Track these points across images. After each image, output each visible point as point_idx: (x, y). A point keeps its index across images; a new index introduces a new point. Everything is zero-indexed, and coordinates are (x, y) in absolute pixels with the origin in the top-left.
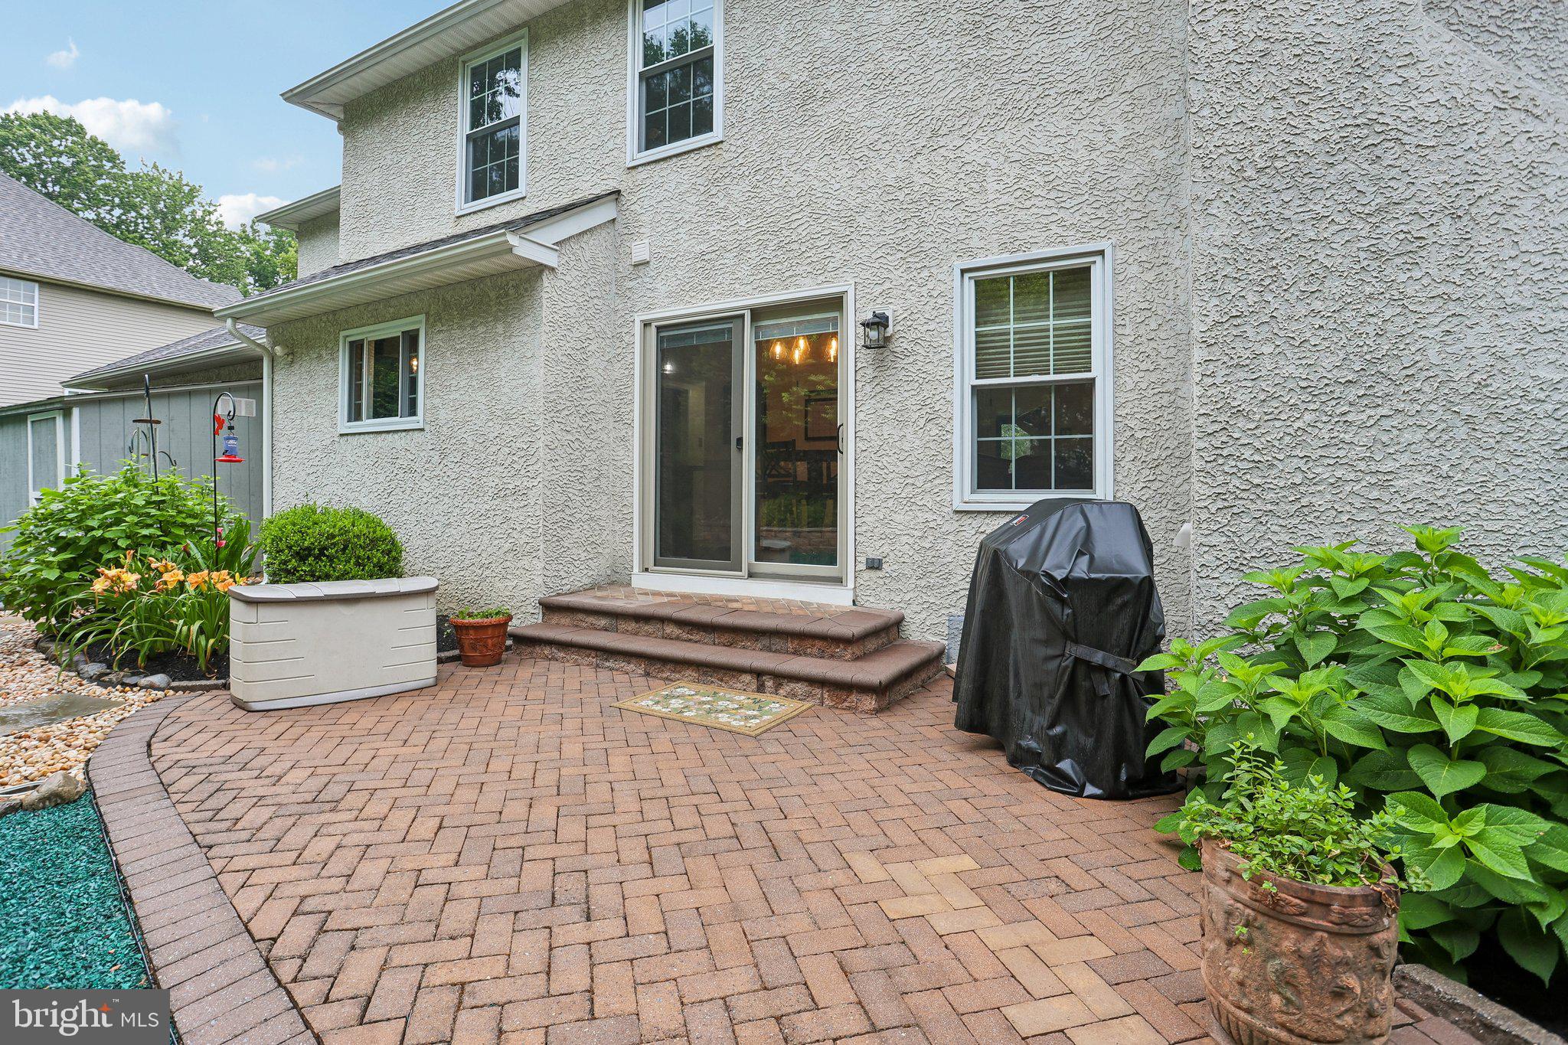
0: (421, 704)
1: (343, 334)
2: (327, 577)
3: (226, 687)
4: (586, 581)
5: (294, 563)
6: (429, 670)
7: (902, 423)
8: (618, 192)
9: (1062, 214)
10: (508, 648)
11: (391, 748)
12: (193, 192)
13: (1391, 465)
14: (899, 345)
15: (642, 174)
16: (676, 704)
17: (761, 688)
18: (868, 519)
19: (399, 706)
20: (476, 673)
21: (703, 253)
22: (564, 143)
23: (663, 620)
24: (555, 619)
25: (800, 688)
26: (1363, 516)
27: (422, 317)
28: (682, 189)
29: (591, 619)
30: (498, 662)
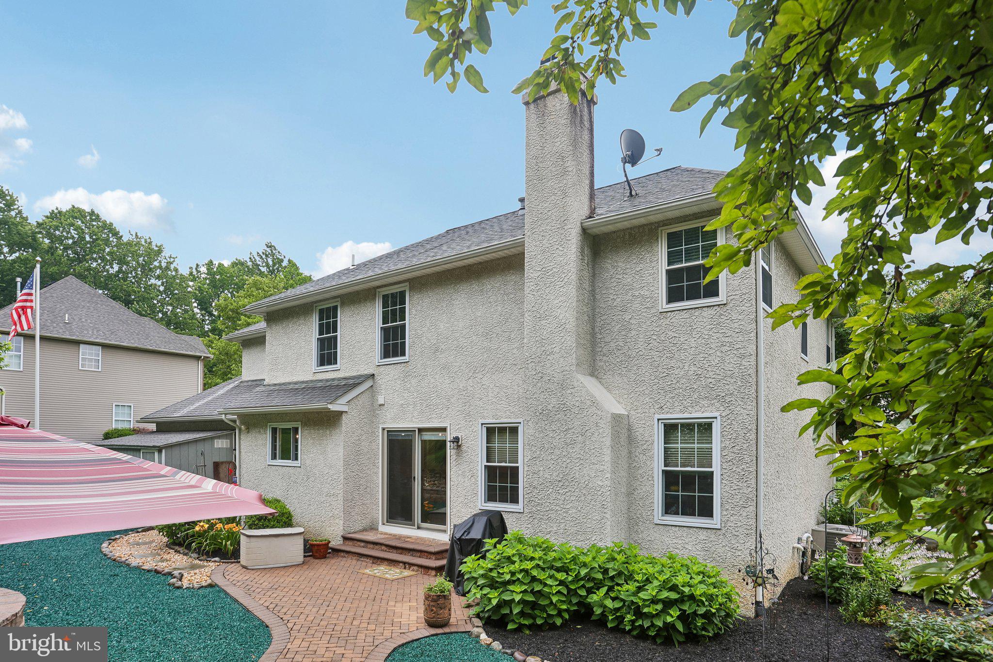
0: (298, 569)
1: (269, 424)
2: (267, 527)
3: (239, 562)
4: (360, 528)
5: (257, 522)
6: (301, 559)
7: (464, 476)
8: (374, 375)
9: (510, 408)
10: (330, 553)
11: (289, 579)
12: (160, 251)
13: (568, 507)
14: (464, 448)
15: (382, 368)
16: (376, 571)
17: (405, 568)
18: (454, 510)
19: (291, 570)
20: (317, 561)
21: (402, 404)
22: (354, 350)
23: (381, 544)
24: (347, 542)
25: (416, 568)
26: (562, 521)
27: (300, 423)
28: (396, 377)
29: (359, 543)
30: (325, 557)
